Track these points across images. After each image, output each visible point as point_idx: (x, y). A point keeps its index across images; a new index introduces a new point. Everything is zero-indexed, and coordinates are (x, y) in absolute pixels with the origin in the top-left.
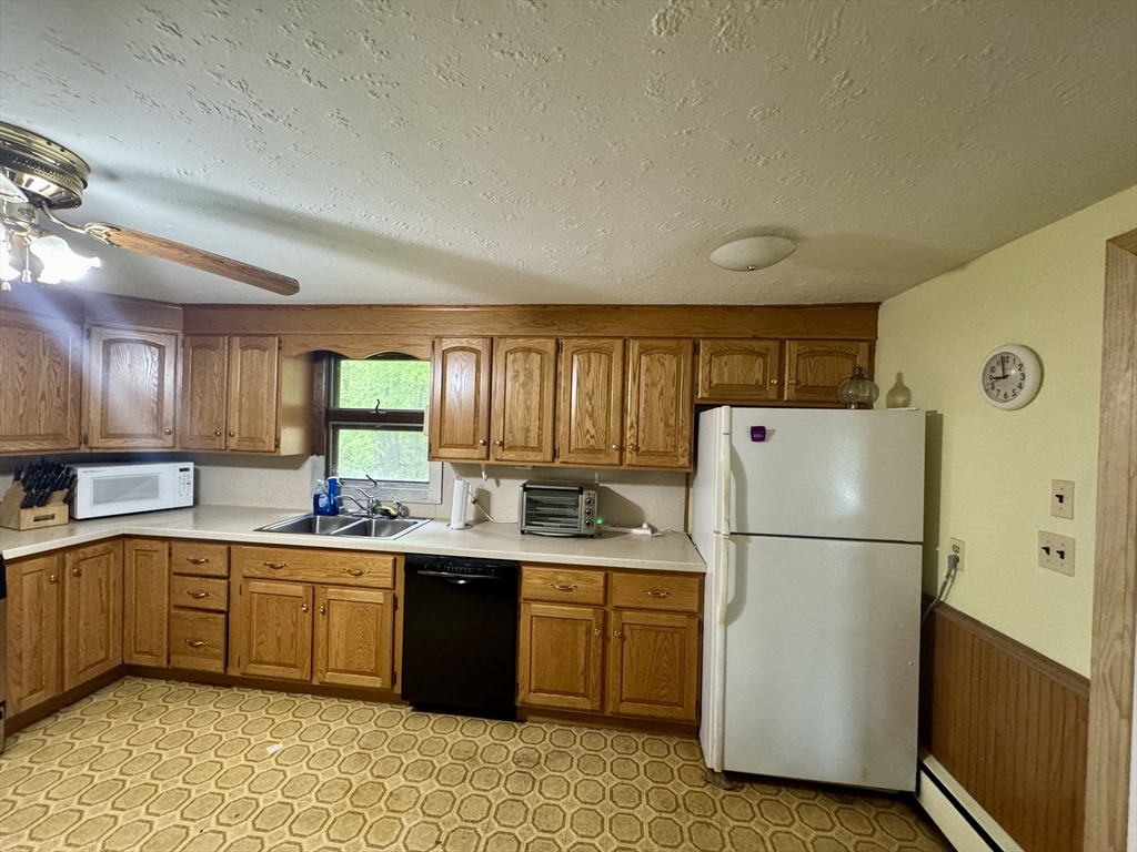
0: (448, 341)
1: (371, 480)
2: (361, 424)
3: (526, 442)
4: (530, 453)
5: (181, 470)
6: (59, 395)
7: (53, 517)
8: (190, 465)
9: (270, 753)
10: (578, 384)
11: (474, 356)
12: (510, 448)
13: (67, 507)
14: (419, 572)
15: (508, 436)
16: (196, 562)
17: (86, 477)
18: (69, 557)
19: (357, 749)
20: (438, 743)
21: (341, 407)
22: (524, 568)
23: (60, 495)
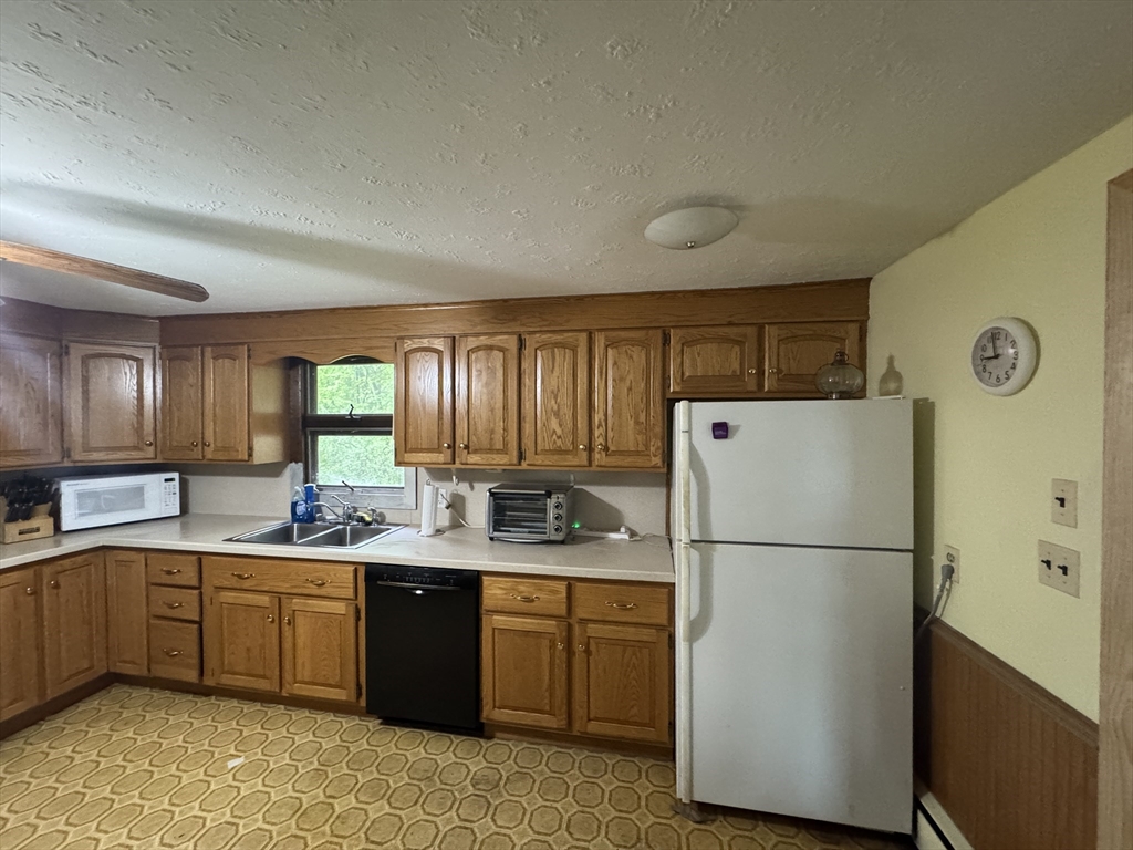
0: (410, 342)
1: (347, 486)
2: (337, 429)
3: (491, 445)
4: (494, 456)
5: (166, 480)
6: (38, 412)
7: (38, 530)
8: (176, 475)
9: (230, 767)
10: (543, 382)
11: (435, 356)
12: (476, 451)
13: (51, 520)
14: (379, 583)
15: (473, 439)
16: (169, 573)
17: (69, 490)
18: (47, 570)
19: (316, 765)
20: (398, 760)
21: (319, 413)
22: (484, 578)
23: (44, 508)
